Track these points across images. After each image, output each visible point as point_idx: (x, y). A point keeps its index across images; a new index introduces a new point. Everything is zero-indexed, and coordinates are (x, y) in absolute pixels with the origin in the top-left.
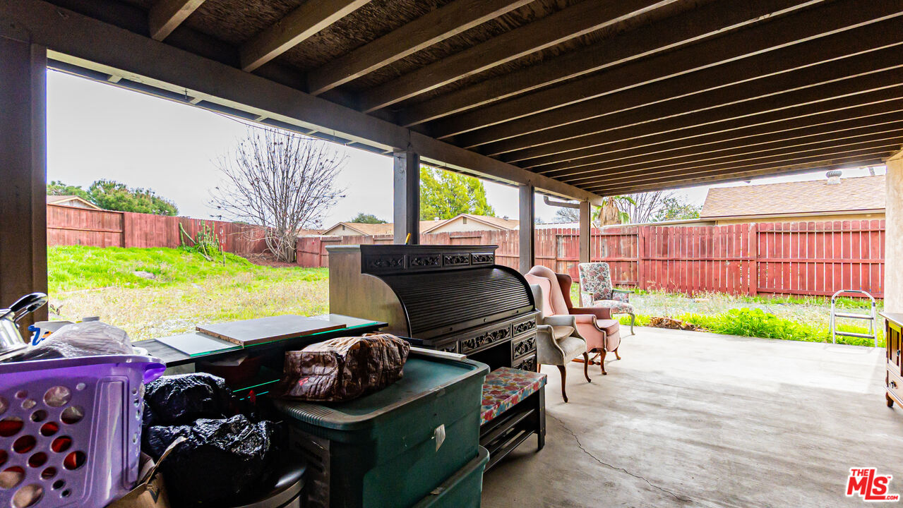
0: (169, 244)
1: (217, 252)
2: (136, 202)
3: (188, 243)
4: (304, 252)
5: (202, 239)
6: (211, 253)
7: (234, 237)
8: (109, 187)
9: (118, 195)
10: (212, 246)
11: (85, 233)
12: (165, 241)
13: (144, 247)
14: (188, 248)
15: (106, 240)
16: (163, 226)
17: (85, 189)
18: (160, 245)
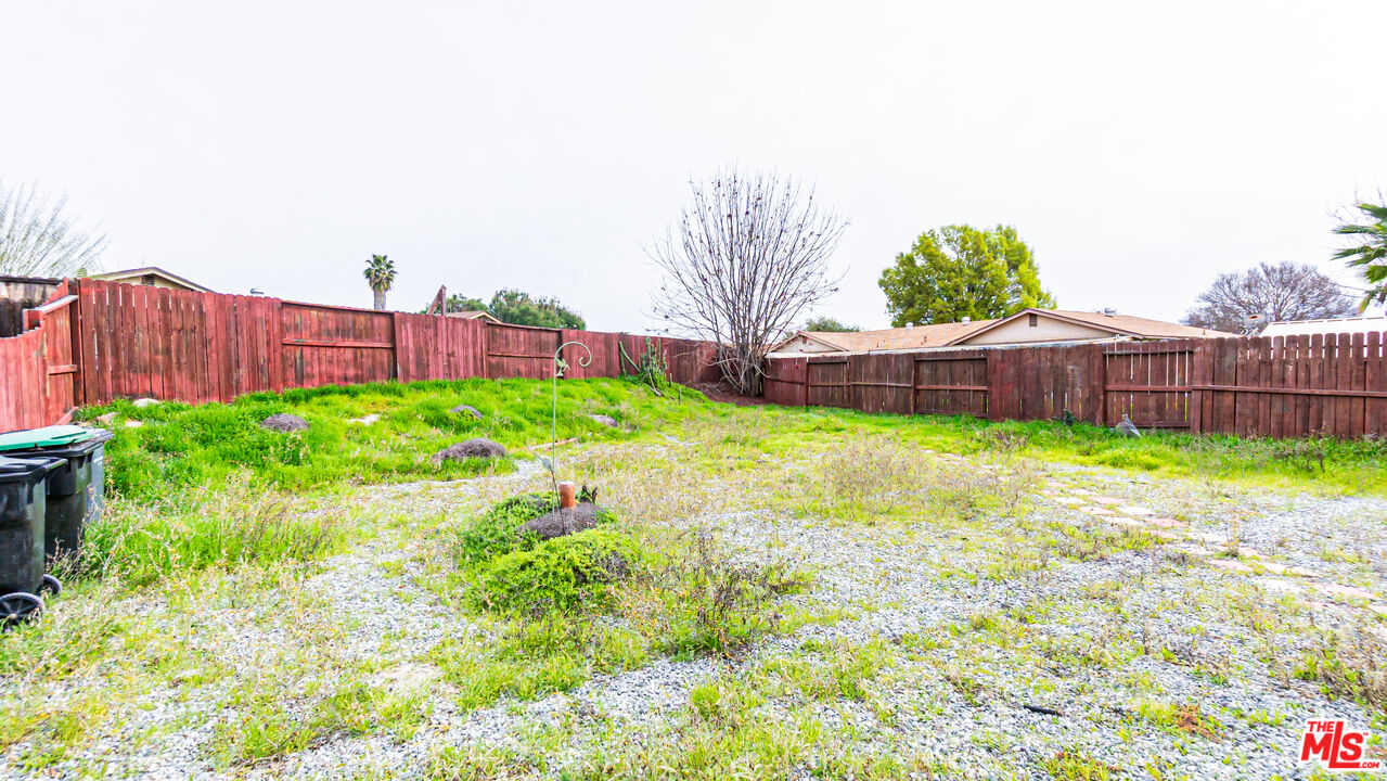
0: (608, 374)
1: (666, 383)
2: (542, 315)
3: (632, 371)
4: (777, 380)
5: (647, 365)
6: (659, 385)
7: (679, 358)
8: (511, 298)
9: (522, 307)
10: (660, 376)
11: (523, 361)
12: (604, 369)
13: (582, 377)
14: (630, 378)
15: (544, 369)
16: (603, 347)
17: (487, 302)
18: (601, 374)
